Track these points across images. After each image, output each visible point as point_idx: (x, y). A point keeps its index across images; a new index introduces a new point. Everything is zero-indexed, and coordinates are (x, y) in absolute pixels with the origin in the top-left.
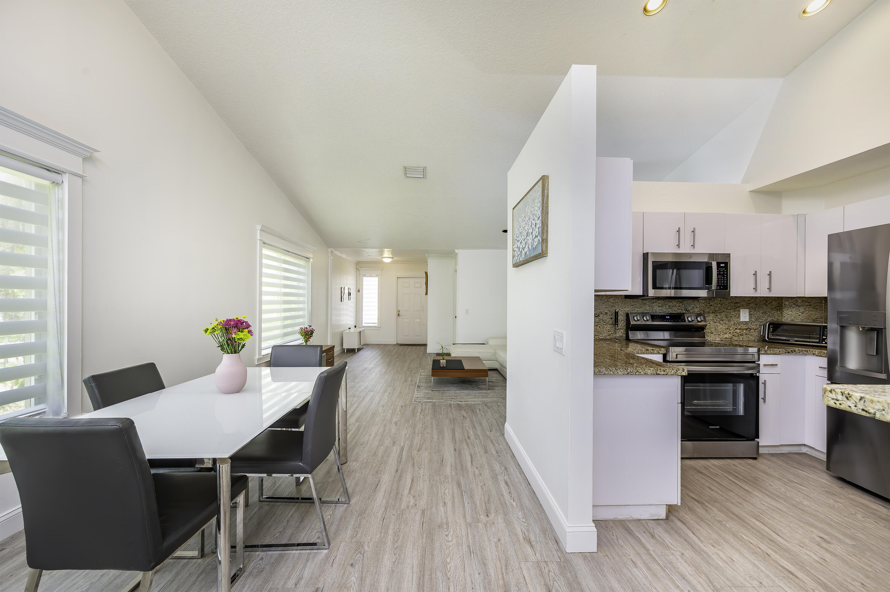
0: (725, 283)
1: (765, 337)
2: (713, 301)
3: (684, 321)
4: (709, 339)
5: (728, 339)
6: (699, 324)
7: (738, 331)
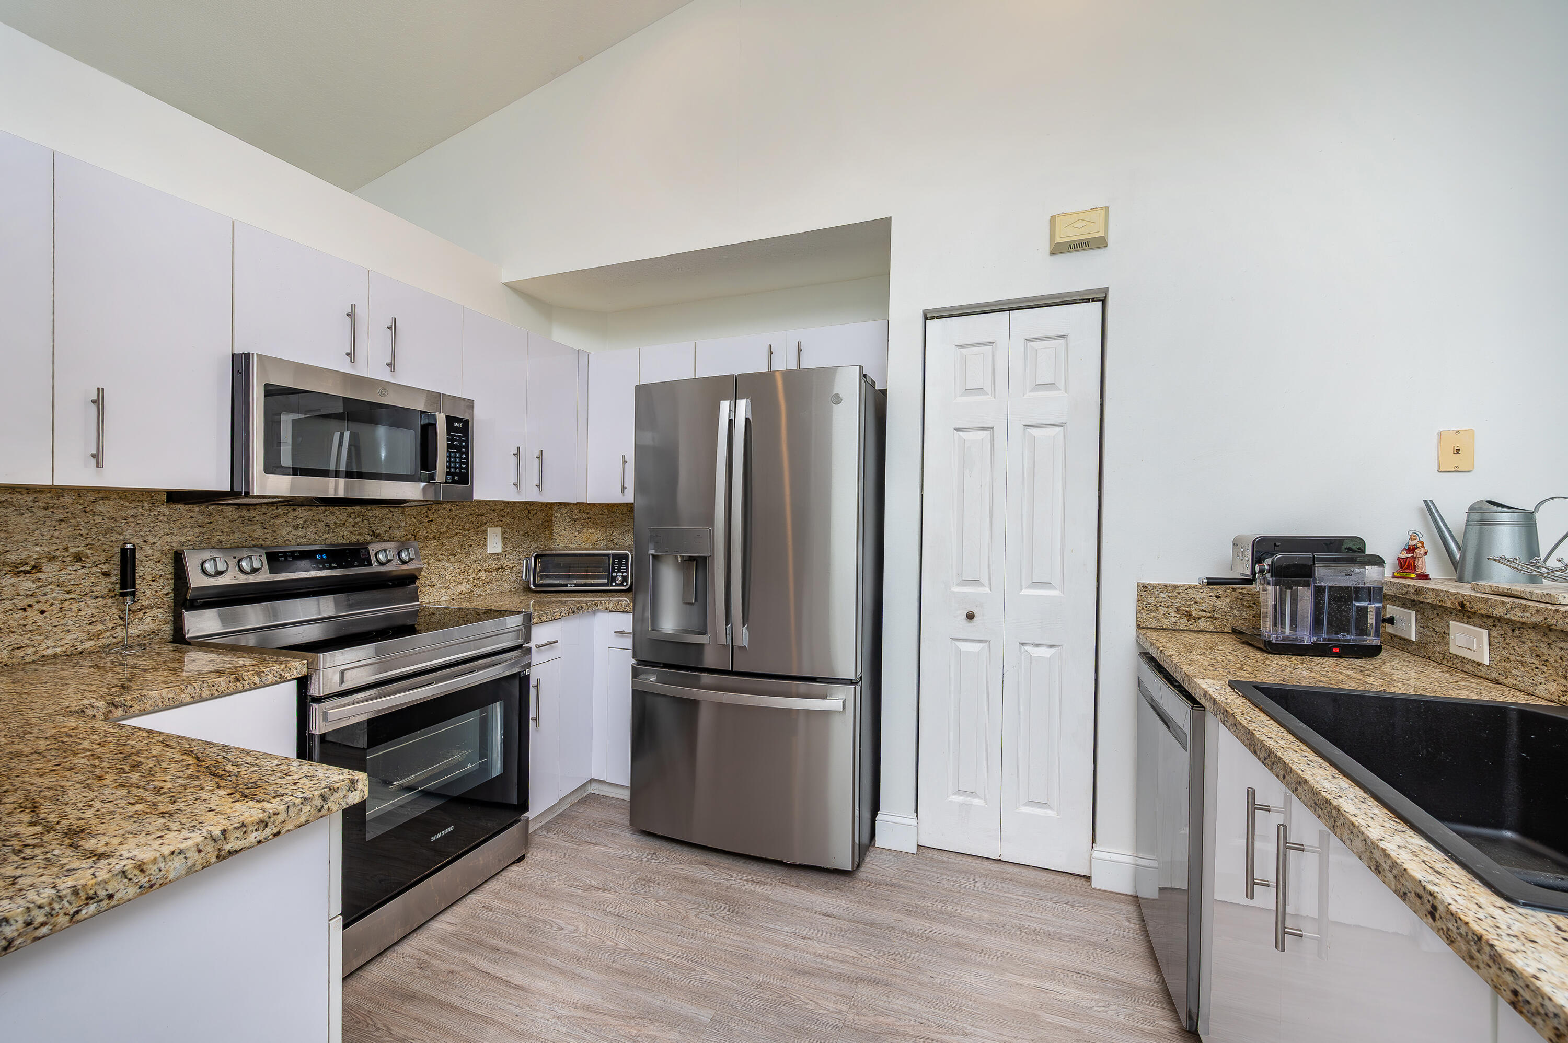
0: (464, 469)
1: (529, 581)
2: (435, 510)
3: (366, 563)
4: (426, 601)
5: (464, 594)
6: (405, 567)
7: (483, 575)
